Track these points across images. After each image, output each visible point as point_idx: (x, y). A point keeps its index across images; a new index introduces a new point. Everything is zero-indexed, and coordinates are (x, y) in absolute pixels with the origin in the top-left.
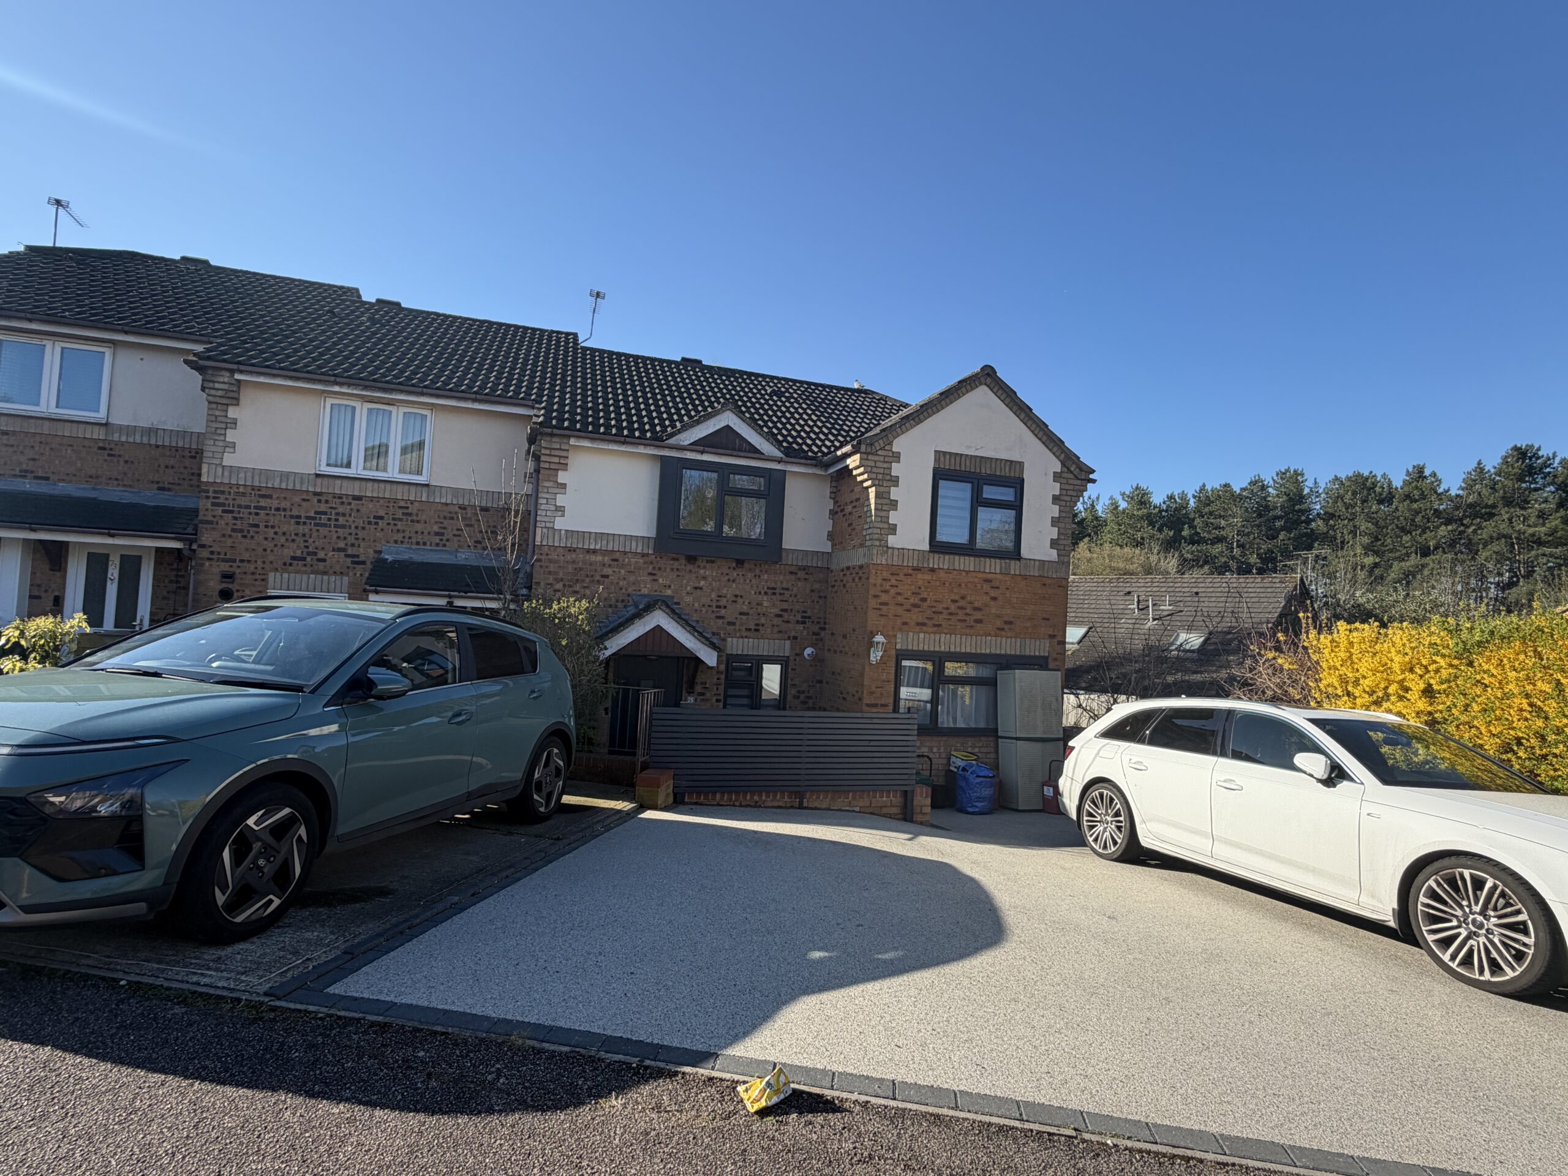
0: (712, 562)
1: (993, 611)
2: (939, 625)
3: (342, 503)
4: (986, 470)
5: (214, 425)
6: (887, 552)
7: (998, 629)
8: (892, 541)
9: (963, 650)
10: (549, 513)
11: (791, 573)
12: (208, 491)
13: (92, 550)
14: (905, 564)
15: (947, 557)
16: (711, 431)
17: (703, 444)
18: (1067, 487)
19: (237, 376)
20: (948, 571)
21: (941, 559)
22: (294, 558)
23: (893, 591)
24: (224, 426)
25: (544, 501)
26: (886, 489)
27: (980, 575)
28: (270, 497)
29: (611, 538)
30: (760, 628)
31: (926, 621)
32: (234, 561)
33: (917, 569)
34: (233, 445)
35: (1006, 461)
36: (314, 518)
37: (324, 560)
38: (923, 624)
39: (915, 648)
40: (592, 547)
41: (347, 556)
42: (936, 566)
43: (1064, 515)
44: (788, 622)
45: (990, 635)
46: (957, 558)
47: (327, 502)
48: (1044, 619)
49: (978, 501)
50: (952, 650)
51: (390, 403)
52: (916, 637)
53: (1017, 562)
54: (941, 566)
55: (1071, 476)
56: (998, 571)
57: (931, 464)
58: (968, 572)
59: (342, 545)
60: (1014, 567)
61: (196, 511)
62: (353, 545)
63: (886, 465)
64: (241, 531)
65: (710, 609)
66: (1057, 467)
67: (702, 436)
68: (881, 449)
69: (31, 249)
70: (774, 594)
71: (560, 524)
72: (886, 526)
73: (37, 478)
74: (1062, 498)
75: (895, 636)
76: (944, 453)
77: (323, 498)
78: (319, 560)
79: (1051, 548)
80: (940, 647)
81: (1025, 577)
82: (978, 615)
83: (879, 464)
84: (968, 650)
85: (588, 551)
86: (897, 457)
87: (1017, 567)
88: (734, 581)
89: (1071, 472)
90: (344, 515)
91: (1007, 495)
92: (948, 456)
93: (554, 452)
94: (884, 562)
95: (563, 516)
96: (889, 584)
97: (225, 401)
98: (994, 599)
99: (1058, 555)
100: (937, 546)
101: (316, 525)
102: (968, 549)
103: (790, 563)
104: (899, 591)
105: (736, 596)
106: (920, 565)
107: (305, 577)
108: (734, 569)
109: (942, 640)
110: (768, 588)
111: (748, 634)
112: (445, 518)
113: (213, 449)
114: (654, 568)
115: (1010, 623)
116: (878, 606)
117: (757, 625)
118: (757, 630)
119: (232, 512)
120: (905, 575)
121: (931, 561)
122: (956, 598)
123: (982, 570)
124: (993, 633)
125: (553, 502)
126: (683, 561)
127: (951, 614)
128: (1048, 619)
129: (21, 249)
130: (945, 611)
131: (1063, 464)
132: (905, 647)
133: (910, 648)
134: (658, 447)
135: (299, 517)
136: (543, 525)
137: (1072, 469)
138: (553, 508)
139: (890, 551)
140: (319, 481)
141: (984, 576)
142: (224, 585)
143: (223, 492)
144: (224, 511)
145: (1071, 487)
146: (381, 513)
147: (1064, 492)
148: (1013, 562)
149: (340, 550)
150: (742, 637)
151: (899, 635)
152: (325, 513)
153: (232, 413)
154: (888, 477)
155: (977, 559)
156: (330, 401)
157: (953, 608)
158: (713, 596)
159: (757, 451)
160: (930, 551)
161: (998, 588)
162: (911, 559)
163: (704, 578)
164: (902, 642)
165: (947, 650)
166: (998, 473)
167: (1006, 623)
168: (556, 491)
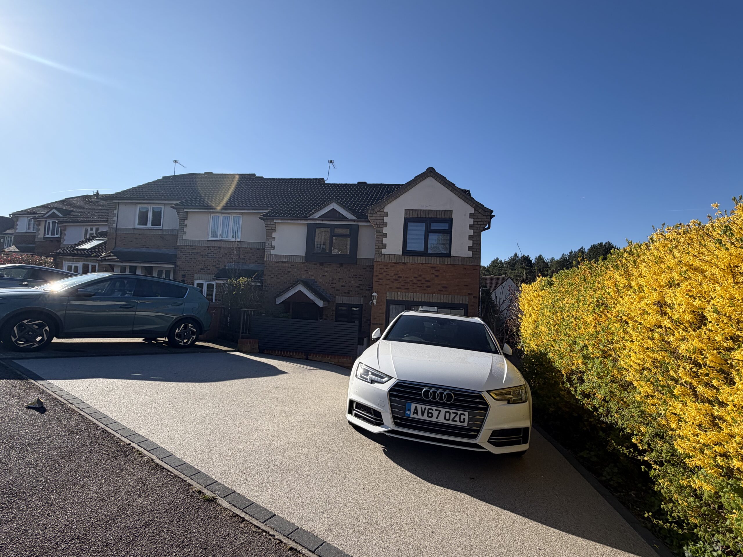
0: (330, 265)
1: (436, 282)
2: (408, 289)
3: (215, 250)
4: (432, 216)
5: (181, 226)
6: (381, 256)
7: (439, 290)
8: (384, 251)
9: (420, 300)
10: (269, 249)
11: (364, 269)
12: (179, 248)
13: (159, 269)
14: (390, 261)
15: (411, 257)
16: (326, 211)
17: (323, 217)
18: (478, 220)
19: (185, 210)
20: (412, 264)
21: (408, 259)
22: (201, 269)
23: (385, 274)
24: (183, 226)
25: (267, 244)
26: (382, 229)
27: (429, 265)
28: (195, 249)
29: (291, 257)
30: (350, 292)
31: (401, 287)
32: (185, 270)
33: (396, 263)
34: (186, 233)
35: (442, 211)
36: (207, 255)
37: (210, 270)
38: (400, 288)
39: (396, 299)
40: (284, 261)
41: (216, 268)
42: (405, 262)
43: (476, 234)
44: (362, 290)
45: (434, 293)
46: (416, 257)
47: (211, 249)
48: (465, 286)
49: (428, 231)
50: (415, 300)
51: (229, 213)
52: (396, 294)
53: (449, 258)
54: (408, 262)
55: (480, 215)
56: (438, 263)
57: (403, 216)
58: (423, 264)
59: (214, 264)
60: (447, 261)
61: (176, 255)
62: (218, 264)
63: (381, 218)
64: (187, 261)
65: (329, 284)
66: (472, 211)
67: (323, 214)
68: (378, 211)
69: (163, 177)
70: (356, 278)
71: (273, 252)
72: (381, 245)
73: (146, 247)
74: (475, 226)
75: (386, 294)
76: (409, 210)
77: (210, 248)
78: (208, 270)
79: (469, 250)
80: (408, 298)
81: (454, 265)
82: (428, 284)
83: (377, 218)
84: (423, 300)
85: (283, 262)
86: (386, 214)
87: (449, 260)
88: (339, 273)
89: (480, 213)
90: (215, 254)
91: (444, 226)
92: (411, 211)
93: (269, 226)
94: (380, 260)
95: (274, 249)
96: (383, 270)
97: (183, 218)
98: (437, 276)
99: (473, 254)
100: (406, 252)
101: (208, 257)
102: (424, 254)
103: (363, 264)
104: (387, 273)
105: (340, 279)
106: (398, 262)
107: (204, 275)
108: (339, 267)
109: (409, 295)
110: (354, 275)
111: (345, 295)
112: (245, 253)
113: (180, 234)
114: (307, 268)
115: (446, 287)
116: (378, 280)
117: (349, 291)
118: (349, 293)
119: (185, 254)
120: (391, 266)
121: (403, 259)
122: (417, 276)
123: (430, 263)
124: (436, 292)
125: (270, 244)
126: (318, 265)
127: (413, 283)
128: (467, 286)
129: (161, 178)
130: (411, 282)
131: (475, 210)
132: (390, 299)
133: (393, 299)
134: (305, 220)
135: (203, 255)
136: (267, 253)
137: (480, 211)
138: (270, 247)
139: (383, 256)
140: (208, 242)
141: (432, 265)
142: (183, 279)
143: (183, 248)
144: (183, 254)
145: (480, 220)
146: (226, 252)
147: (476, 223)
148: (446, 258)
149: (214, 266)
150: (342, 296)
151: (388, 293)
152: (210, 253)
153: (186, 222)
154: (382, 223)
155: (427, 258)
156: (212, 215)
157: (415, 281)
158: (331, 279)
159: (346, 218)
160: (403, 255)
161: (439, 271)
162: (393, 259)
163: (327, 271)
164: (389, 296)
165: (412, 300)
166: (438, 217)
167: (443, 287)
168: (272, 240)
